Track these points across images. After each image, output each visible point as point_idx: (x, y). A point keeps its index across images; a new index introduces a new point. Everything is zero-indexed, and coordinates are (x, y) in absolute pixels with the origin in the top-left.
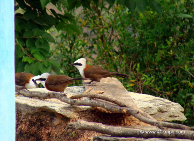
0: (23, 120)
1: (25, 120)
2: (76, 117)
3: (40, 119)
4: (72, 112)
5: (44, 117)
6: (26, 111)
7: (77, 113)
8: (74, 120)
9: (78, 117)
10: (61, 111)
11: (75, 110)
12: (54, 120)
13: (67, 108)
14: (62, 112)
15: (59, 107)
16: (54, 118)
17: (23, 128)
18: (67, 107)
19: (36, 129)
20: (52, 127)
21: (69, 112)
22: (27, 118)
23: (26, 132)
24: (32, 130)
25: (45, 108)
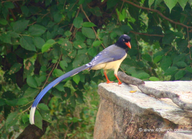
0: (132, 123)
1: (134, 122)
2: (186, 124)
3: (147, 123)
4: (182, 118)
5: (151, 122)
6: (135, 112)
7: (188, 119)
8: (183, 127)
9: (188, 123)
10: (168, 115)
11: (186, 115)
12: (161, 126)
13: (176, 112)
14: (169, 117)
15: (166, 111)
16: (161, 123)
17: (130, 132)
18: (177, 110)
19: (142, 135)
20: (158, 135)
21: (178, 117)
22: (136, 120)
23: (133, 137)
24: (138, 135)
25: (152, 110)
